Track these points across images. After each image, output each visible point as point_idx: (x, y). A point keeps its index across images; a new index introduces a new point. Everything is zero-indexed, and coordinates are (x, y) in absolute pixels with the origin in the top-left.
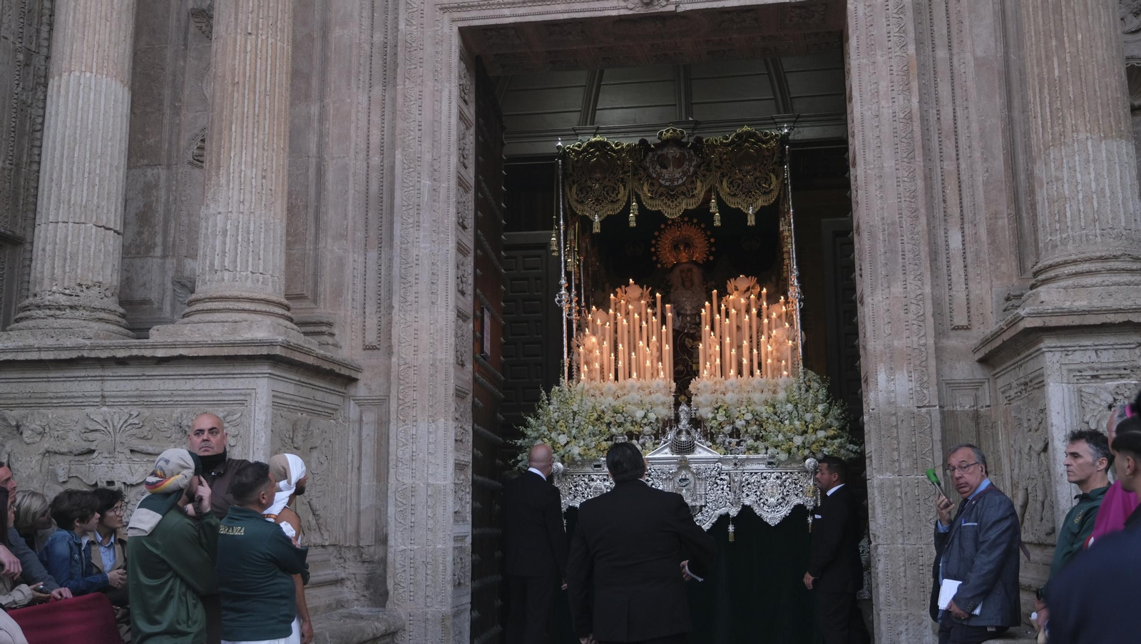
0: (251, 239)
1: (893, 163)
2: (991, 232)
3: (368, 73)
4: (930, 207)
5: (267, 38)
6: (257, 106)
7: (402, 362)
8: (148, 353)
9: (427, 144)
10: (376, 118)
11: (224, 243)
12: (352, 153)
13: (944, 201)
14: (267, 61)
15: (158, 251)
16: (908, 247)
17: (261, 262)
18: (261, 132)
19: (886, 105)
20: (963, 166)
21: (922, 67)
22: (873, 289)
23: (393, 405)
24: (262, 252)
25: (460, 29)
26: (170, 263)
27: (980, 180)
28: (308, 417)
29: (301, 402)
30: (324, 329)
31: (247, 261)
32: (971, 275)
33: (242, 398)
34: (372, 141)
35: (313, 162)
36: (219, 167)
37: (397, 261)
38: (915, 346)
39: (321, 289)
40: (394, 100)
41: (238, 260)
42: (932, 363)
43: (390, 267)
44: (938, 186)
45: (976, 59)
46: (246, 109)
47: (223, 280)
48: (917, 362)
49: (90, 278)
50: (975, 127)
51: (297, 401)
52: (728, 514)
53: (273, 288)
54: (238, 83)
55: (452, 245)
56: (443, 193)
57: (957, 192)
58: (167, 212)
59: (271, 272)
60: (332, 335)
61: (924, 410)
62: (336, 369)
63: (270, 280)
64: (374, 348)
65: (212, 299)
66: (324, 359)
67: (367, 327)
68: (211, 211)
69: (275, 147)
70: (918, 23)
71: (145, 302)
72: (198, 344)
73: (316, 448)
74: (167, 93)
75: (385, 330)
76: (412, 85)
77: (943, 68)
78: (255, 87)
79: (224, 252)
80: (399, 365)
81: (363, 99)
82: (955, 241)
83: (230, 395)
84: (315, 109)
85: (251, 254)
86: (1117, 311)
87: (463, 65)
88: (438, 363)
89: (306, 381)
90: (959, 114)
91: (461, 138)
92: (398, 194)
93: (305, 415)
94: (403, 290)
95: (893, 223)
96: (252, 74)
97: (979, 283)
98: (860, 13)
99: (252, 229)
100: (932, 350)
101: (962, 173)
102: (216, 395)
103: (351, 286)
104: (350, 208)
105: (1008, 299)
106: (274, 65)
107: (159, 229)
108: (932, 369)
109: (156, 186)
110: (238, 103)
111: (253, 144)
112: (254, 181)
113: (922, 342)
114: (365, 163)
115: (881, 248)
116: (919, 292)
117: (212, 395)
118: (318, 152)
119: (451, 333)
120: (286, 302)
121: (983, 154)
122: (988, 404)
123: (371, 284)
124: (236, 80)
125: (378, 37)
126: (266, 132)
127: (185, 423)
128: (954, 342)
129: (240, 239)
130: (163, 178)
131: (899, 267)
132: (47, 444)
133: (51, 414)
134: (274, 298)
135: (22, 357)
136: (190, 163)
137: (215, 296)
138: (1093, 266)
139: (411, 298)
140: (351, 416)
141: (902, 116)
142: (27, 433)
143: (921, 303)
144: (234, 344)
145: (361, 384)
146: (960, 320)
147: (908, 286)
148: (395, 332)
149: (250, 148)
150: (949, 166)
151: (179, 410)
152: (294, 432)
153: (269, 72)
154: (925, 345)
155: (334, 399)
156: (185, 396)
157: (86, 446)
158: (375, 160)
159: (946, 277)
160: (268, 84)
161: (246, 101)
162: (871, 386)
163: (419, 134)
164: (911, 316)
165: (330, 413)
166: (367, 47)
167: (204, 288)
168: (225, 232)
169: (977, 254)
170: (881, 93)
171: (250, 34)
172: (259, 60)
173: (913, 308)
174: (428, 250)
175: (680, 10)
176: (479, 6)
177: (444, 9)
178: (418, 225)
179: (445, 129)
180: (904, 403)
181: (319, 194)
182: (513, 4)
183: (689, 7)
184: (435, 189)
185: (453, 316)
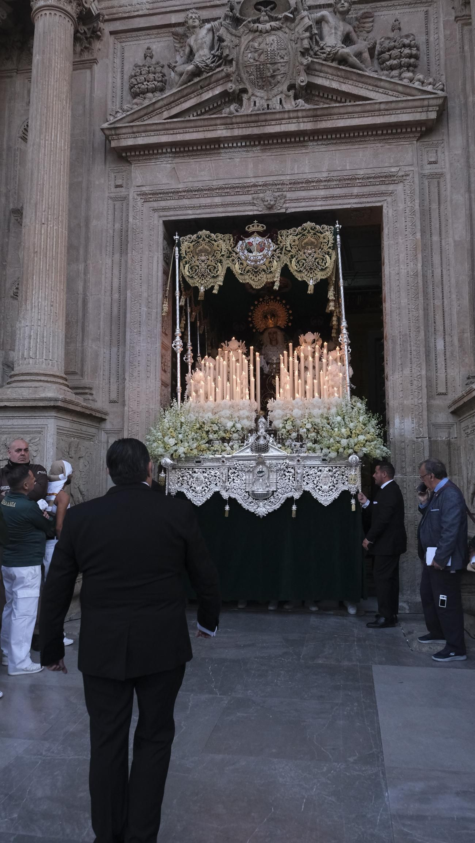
0: (45, 341)
1: (406, 300)
2: (460, 340)
3: (112, 246)
4: (426, 326)
5: (53, 226)
6: (48, 265)
7: (130, 410)
9: (145, 287)
10: (116, 272)
11: (30, 343)
12: (103, 292)
13: (435, 323)
14: (53, 240)
16: (413, 348)
17: (51, 353)
18: (50, 280)
19: (403, 268)
20: (446, 303)
21: (424, 245)
22: (394, 372)
24: (51, 349)
25: (164, 222)
27: (455, 311)
28: (78, 440)
29: (74, 432)
30: (87, 391)
31: (43, 353)
32: (448, 365)
33: (40, 430)
34: (114, 285)
35: (81, 297)
36: (26, 300)
37: (128, 353)
38: (416, 404)
39: (85, 369)
40: (126, 262)
41: (38, 353)
42: (425, 413)
43: (124, 357)
44: (431, 314)
45: (455, 241)
46: (41, 267)
47: (29, 363)
48: (417, 413)
50: (453, 281)
51: (71, 431)
52: (293, 497)
53: (58, 369)
54: (37, 252)
55: (158, 345)
56: (154, 315)
57: (442, 317)
59: (56, 359)
60: (91, 394)
61: (420, 439)
62: (94, 414)
63: (56, 364)
64: (115, 402)
65: (23, 374)
66: (87, 408)
67: (111, 390)
68: (22, 325)
69: (58, 288)
70: (422, 220)
72: (15, 400)
73: (82, 457)
75: (121, 392)
76: (136, 254)
77: (436, 247)
78: (46, 254)
79: (30, 348)
80: (129, 412)
81: (109, 261)
82: (441, 345)
83: (33, 428)
84: (81, 267)
85: (45, 349)
87: (166, 242)
88: (151, 411)
89: (76, 420)
90: (444, 273)
92: (128, 315)
93: (76, 439)
94: (131, 370)
95: (406, 335)
96: (45, 247)
97: (453, 369)
98: (390, 214)
99: (45, 335)
100: (425, 406)
101: (445, 306)
102: (26, 428)
103: (102, 367)
104: (102, 323)
105: (468, 378)
106: (57, 242)
108: (425, 417)
110: (37, 263)
111: (46, 286)
112: (46, 308)
113: (420, 402)
114: (110, 298)
115: (398, 348)
116: (419, 374)
117: (24, 428)
118: (84, 291)
119: (158, 394)
120: (65, 376)
121: (457, 296)
122: (456, 436)
123: (114, 366)
124: (36, 250)
125: (117, 226)
126: (53, 280)
127: (8, 443)
128: (438, 402)
129: (38, 340)
131: (408, 360)
134: (58, 374)
136: (11, 297)
137: (24, 372)
139: (135, 374)
140: (103, 440)
141: (412, 274)
143: (420, 380)
144: (35, 400)
145: (108, 421)
146: (442, 390)
147: (413, 370)
148: (127, 393)
149: (44, 289)
150: (438, 303)
151: (5, 436)
152: (69, 448)
153: (54, 246)
154: (421, 403)
155: (93, 430)
156: (8, 428)
158: (116, 296)
159: (434, 365)
160: (54, 253)
161: (41, 262)
162: (391, 426)
163: (140, 281)
164: (414, 387)
165: (91, 438)
166: (111, 231)
167: (19, 368)
168: (30, 337)
169: (452, 353)
170: (401, 260)
171: (44, 224)
172: (48, 239)
173: (415, 382)
174: (145, 347)
175: (288, 212)
176: (175, 209)
177: (155, 210)
178: (139, 333)
179: (155, 280)
180: (409, 436)
181: (84, 315)
182: (194, 208)
183: (293, 210)
184: (149, 313)
185: (159, 384)
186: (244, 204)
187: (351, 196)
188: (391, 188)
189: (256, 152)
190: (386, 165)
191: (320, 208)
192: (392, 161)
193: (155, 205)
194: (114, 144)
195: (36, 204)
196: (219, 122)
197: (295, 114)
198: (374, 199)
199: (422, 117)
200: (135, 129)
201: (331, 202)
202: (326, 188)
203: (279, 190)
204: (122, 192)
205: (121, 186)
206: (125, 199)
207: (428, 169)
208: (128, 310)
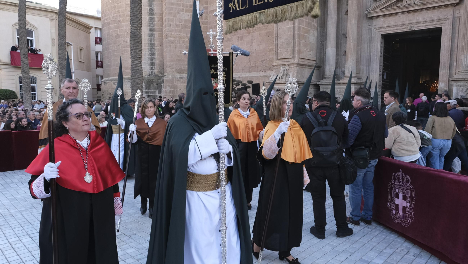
1: (446, 53)
3: (367, 42)
8: (340, 83)
9: (376, 52)
10: (368, 48)
12: (365, 53)
15: (339, 68)
16: (446, 65)
19: (446, 44)
20: (458, 53)
25: (381, 35)
26: (341, 69)
30: (361, 78)
34: (368, 52)
35: (360, 55)
37: (371, 69)
38: (445, 80)
40: (371, 45)
42: (448, 82)
43: (370, 69)
44: (453, 56)
48: (446, 82)
49: (331, 73)
50: (461, 46)
55: (379, 65)
58: (340, 62)
59: (354, 72)
61: (446, 88)
66: (361, 82)
68: (347, 65)
70: (452, 31)
71: (337, 74)
74: (339, 46)
76: (374, 43)
77: (456, 38)
81: (367, 45)
82: (455, 64)
84: (360, 48)
86: (463, 78)
87: (382, 39)
91: (381, 50)
92: (371, 59)
94: (372, 72)
95: (445, 62)
103: (365, 70)
104: (365, 61)
107: (339, 65)
109: (338, 59)
111: (352, 56)
112: (352, 61)
113: (447, 79)
115: (442, 65)
119: (378, 78)
123: (367, 71)
125: (369, 36)
130: (339, 58)
131: (445, 68)
134: (355, 76)
135: (326, 83)
136: (343, 55)
138: (464, 72)
141: (448, 46)
147: (446, 71)
158: (368, 54)
162: (439, 85)
163: (374, 50)
166: (367, 38)
167: (346, 75)
168: (349, 68)
170: (446, 42)
173: (446, 74)
174: (375, 66)
176: (384, 31)
177: (379, 32)
178: (374, 63)
179: (378, 49)
180: (443, 88)
181: (360, 60)
182: (389, 30)
183: (416, 30)
184: (377, 58)
185: (378, 75)
186: (403, 29)
187: (433, 25)
188: (445, 22)
189: (407, 14)
190: (444, 15)
191: (424, 29)
192: (446, 14)
193: (379, 30)
194: (368, 16)
195: (350, 38)
196: (396, 9)
197: (417, 5)
198: (439, 25)
199: (455, 2)
200: (374, 12)
201: (427, 27)
202: (426, 23)
203: (412, 25)
204: (370, 27)
205: (370, 26)
206: (371, 29)
207: (456, 15)
208: (371, 58)
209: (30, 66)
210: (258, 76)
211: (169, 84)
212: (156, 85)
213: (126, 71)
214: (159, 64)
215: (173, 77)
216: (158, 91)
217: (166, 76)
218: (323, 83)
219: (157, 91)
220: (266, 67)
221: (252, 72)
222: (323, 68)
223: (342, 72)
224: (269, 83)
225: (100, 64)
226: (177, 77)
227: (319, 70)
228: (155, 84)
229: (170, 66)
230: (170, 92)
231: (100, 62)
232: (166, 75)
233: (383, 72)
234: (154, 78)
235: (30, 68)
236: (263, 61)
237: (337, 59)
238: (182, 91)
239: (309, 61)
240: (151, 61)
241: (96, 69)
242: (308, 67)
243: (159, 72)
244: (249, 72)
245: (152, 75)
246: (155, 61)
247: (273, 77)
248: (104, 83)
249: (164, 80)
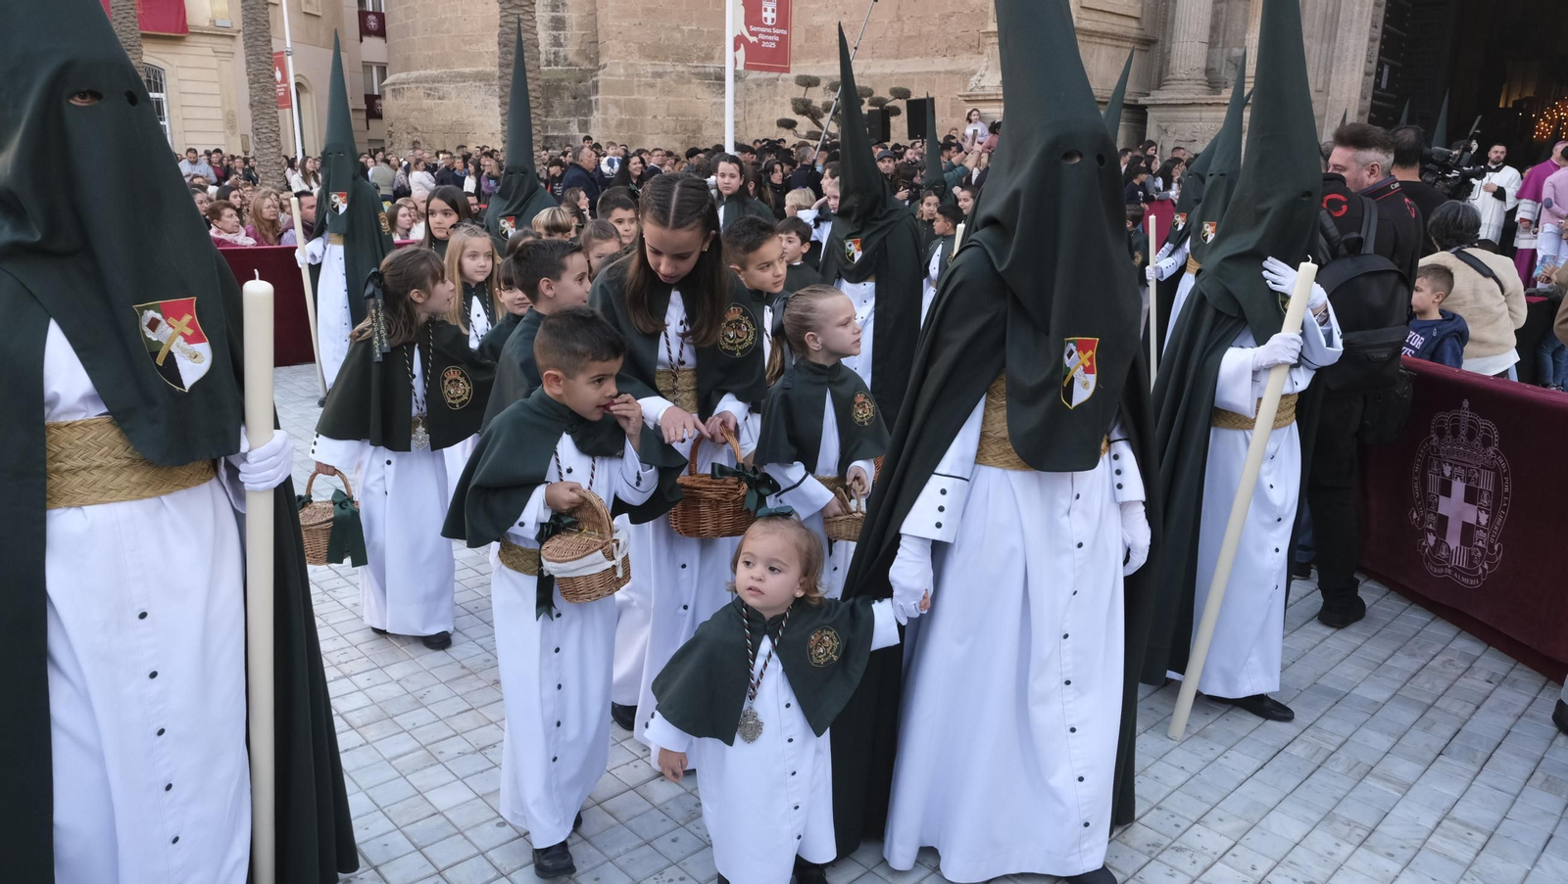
7: (1333, 99)
8: (1221, 101)
15: (1220, 45)
23: (1327, 119)
26: (1226, 51)
37: (1336, 50)
43: (1333, 52)
49: (1196, 66)
55: (1367, 38)
56: (1365, 14)
58: (1226, 26)
64: (1320, 91)
67: (1318, 81)
75: (1327, 83)
92: (1341, 15)
94: (1338, 64)
104: (1316, 21)
107: (1221, 34)
109: (1221, 13)
119: (1360, 84)
123: (1323, 60)
130: (1224, 8)
132: (1177, 137)
133: (1178, 124)
135: (1169, 102)
139: (1341, 68)
142: (1169, 133)
148: (1332, 84)
157: (1193, 138)
174: (1354, 42)
178: (1350, 30)
184: (1361, 12)
185: (1362, 75)
208: (1342, 9)
209: (141, 29)
210: (927, 72)
211: (617, 97)
212: (571, 100)
213: (468, 47)
214: (581, 26)
215: (631, 71)
216: (579, 121)
217: (606, 69)
218: (1158, 102)
219: (576, 120)
220: (957, 38)
221: (906, 57)
222: (1163, 45)
223: (1231, 62)
224: (968, 96)
225: (373, 24)
226: (642, 72)
227: (1148, 54)
228: (566, 95)
229: (620, 33)
230: (620, 124)
231: (372, 17)
232: (605, 66)
233: (1380, 64)
234: (564, 76)
235: (144, 36)
236: (948, 17)
237: (1216, 14)
238: (662, 123)
239: (1115, 19)
240: (554, 14)
241: (361, 41)
242: (1109, 41)
243: (580, 53)
244: (896, 57)
245: (557, 65)
246: (566, 15)
247: (982, 76)
248: (394, 90)
249: (600, 84)
